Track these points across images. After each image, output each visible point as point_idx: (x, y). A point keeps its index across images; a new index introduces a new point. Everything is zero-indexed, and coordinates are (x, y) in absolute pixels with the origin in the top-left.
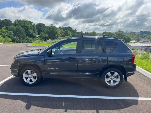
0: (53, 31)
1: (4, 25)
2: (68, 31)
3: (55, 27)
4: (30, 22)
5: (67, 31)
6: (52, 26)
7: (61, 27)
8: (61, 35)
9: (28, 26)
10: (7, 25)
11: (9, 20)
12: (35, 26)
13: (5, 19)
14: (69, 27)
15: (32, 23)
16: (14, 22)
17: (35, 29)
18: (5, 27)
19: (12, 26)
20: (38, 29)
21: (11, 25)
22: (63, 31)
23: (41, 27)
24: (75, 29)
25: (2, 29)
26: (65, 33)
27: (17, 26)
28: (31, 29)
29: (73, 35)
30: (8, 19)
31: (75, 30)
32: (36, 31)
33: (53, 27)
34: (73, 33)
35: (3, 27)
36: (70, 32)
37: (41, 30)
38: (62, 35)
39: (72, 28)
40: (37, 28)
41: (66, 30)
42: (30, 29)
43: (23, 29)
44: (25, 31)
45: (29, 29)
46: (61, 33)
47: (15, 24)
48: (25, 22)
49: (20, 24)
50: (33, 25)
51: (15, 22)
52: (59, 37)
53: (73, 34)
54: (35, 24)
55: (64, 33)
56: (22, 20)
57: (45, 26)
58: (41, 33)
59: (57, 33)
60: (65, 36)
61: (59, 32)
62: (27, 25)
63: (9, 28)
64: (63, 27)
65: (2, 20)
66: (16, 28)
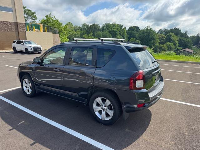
0: (149, 35)
1: (91, 31)
2: (173, 35)
3: (152, 30)
4: (120, 25)
5: (171, 36)
6: (147, 29)
7: (163, 30)
8: (159, 41)
9: (116, 30)
10: (94, 31)
11: (97, 25)
12: (126, 30)
13: (93, 24)
14: (175, 29)
15: (122, 27)
16: (102, 27)
17: (125, 34)
18: (91, 33)
19: (99, 32)
20: (129, 34)
21: (98, 31)
22: (163, 35)
23: (133, 31)
24: (186, 32)
25: (89, 35)
26: (166, 39)
28: (120, 34)
29: (181, 41)
30: (96, 24)
31: (184, 33)
32: (126, 37)
34: (181, 38)
36: (176, 37)
37: (132, 35)
38: (162, 41)
39: (180, 30)
40: (127, 33)
41: (168, 34)
42: (118, 35)
43: (110, 35)
45: (117, 35)
46: (159, 39)
47: (103, 29)
48: (114, 25)
49: (108, 29)
50: (123, 29)
51: (103, 26)
52: (156, 45)
53: (180, 39)
54: (125, 28)
55: (164, 39)
56: (111, 24)
57: (140, 29)
58: (132, 40)
59: (153, 39)
60: (166, 43)
61: (157, 37)
62: (115, 30)
63: (96, 34)
64: (165, 29)
65: (90, 25)
66: (103, 34)
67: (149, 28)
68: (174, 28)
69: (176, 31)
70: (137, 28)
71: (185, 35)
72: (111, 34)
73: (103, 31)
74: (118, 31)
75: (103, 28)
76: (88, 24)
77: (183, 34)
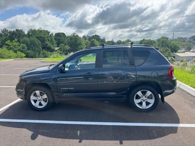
0: (76, 41)
1: (15, 36)
2: (95, 40)
3: (78, 37)
4: (47, 31)
6: (74, 35)
7: (86, 36)
8: (86, 46)
9: (44, 36)
10: (19, 37)
11: (21, 31)
12: (53, 36)
13: (16, 30)
14: (96, 35)
15: (49, 33)
16: (27, 33)
17: (54, 40)
18: (16, 40)
19: (25, 38)
20: (57, 40)
22: (88, 41)
23: (61, 37)
24: (104, 38)
25: (13, 41)
27: (30, 38)
28: (49, 40)
30: (20, 29)
31: (103, 39)
32: (55, 43)
33: (75, 36)
34: (101, 43)
35: (14, 40)
36: (97, 42)
37: (60, 41)
38: (88, 46)
39: (99, 37)
40: (55, 39)
41: (92, 40)
42: (46, 41)
43: (39, 41)
44: (41, 43)
45: (45, 41)
46: (85, 44)
47: (29, 35)
48: (40, 31)
49: (34, 35)
50: (51, 35)
51: (28, 32)
54: (52, 34)
55: (89, 44)
56: (37, 30)
57: (66, 36)
58: (61, 45)
59: (80, 44)
61: (83, 43)
62: (43, 36)
63: (22, 40)
64: (88, 36)
65: (12, 31)
66: (30, 40)
67: (75, 35)
68: (94, 35)
69: (97, 37)
70: (64, 34)
73: (29, 37)
74: (46, 37)
75: (28, 34)
76: (9, 30)
77: (102, 39)
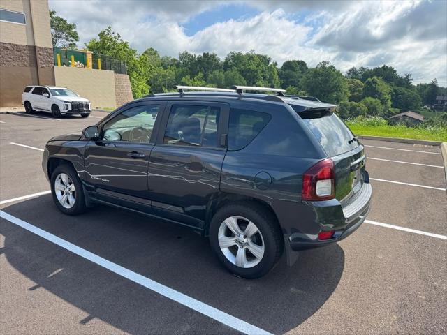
0: (326, 81)
1: (200, 68)
2: (379, 80)
3: (335, 70)
4: (265, 57)
5: (375, 83)
6: (323, 67)
7: (358, 69)
8: (350, 95)
9: (256, 68)
10: (206, 69)
11: (214, 56)
12: (277, 69)
13: (204, 54)
14: (385, 68)
15: (268, 61)
16: (224, 61)
17: (276, 77)
18: (201, 74)
19: (216, 72)
20: (283, 78)
21: (216, 69)
22: (359, 82)
23: (293, 70)
24: (408, 76)
25: (195, 78)
26: (363, 89)
27: (227, 72)
28: (264, 78)
29: (397, 94)
30: (211, 53)
31: (404, 77)
32: (277, 84)
33: (326, 68)
34: (396, 88)
35: (197, 74)
36: (385, 85)
37: (291, 80)
38: (356, 93)
39: (395, 71)
40: (280, 75)
41: (369, 79)
42: (259, 80)
43: (243, 78)
45: (257, 78)
46: (350, 88)
47: (226, 66)
48: (251, 58)
49: (237, 66)
50: (271, 65)
51: (227, 59)
52: (342, 102)
53: (395, 91)
54: (276, 64)
55: (361, 89)
56: (244, 54)
57: (307, 68)
58: (289, 90)
59: (336, 88)
60: (364, 98)
61: (345, 86)
62: (253, 67)
63: (210, 75)
64: (363, 68)
65: (197, 55)
66: (226, 76)
67: (327, 66)
68: (381, 66)
69: (387, 74)
70: (302, 64)
71: (405, 82)
72: (245, 76)
73: (225, 70)
74: (259, 71)
75: (226, 63)
76: (192, 53)
77: (401, 79)
